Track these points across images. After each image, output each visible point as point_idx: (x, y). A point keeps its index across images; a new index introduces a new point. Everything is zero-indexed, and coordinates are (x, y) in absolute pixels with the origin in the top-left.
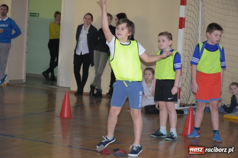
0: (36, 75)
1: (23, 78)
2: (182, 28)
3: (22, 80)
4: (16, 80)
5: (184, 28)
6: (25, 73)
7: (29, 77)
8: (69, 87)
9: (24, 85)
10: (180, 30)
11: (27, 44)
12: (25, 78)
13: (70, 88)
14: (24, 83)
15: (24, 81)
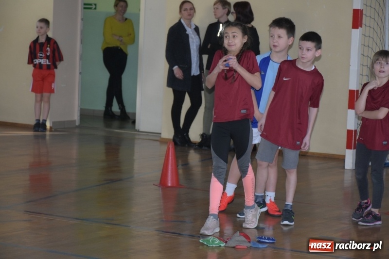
0: (94, 111)
1: (76, 117)
2: (357, 28)
3: (75, 121)
4: (64, 122)
5: (361, 27)
6: (79, 109)
7: (85, 115)
8: (159, 132)
9: (77, 131)
10: (354, 31)
11: (81, 59)
12: (79, 118)
13: (160, 134)
14: (77, 127)
15: (77, 123)
